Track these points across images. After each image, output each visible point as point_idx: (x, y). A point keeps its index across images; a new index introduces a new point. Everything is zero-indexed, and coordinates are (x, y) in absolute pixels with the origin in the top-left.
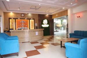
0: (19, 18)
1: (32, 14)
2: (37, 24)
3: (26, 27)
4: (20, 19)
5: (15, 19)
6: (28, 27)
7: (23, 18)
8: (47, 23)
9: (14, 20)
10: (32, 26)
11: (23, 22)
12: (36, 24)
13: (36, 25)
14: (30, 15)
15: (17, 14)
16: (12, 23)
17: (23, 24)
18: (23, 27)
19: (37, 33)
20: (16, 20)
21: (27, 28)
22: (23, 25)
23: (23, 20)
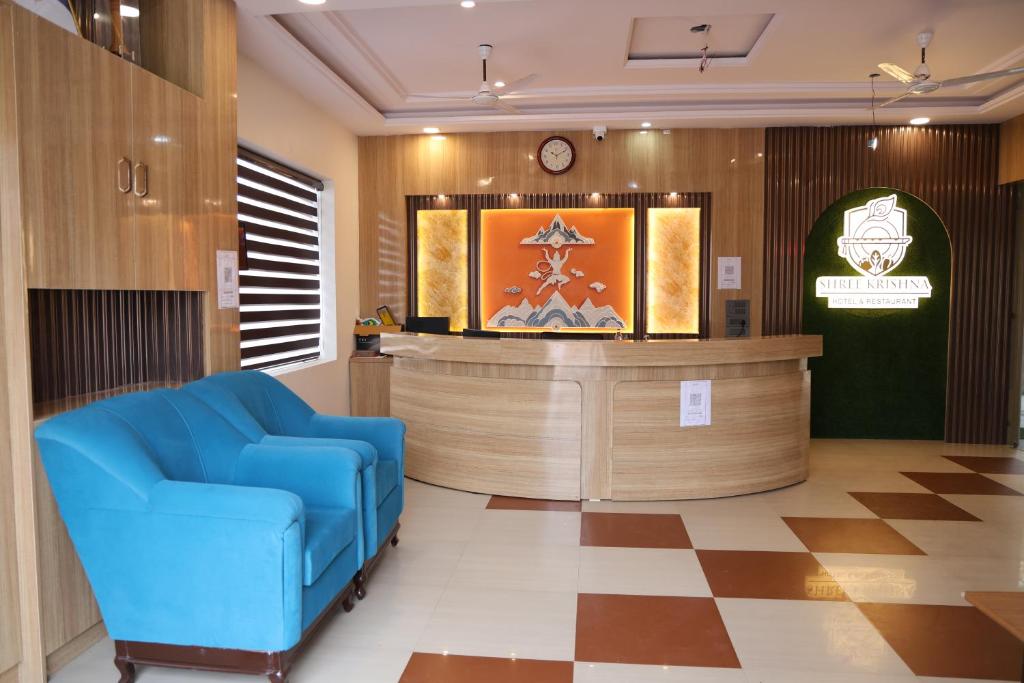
0: (514, 197)
1: (677, 132)
2: (736, 262)
3: (599, 300)
4: (533, 201)
5: (472, 203)
6: (619, 308)
7: (561, 186)
8: (897, 254)
9: (463, 214)
10: (674, 289)
11: (557, 240)
12: (723, 263)
13: (730, 274)
14: (645, 143)
15: (493, 140)
16: (443, 255)
17: (557, 263)
18: (557, 300)
19: (696, 403)
20: (484, 212)
21: (608, 310)
22: (558, 277)
23: (558, 214)
